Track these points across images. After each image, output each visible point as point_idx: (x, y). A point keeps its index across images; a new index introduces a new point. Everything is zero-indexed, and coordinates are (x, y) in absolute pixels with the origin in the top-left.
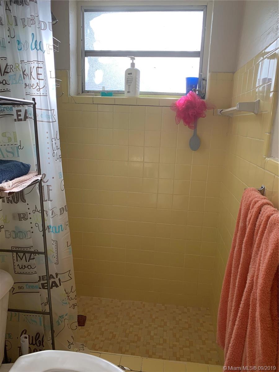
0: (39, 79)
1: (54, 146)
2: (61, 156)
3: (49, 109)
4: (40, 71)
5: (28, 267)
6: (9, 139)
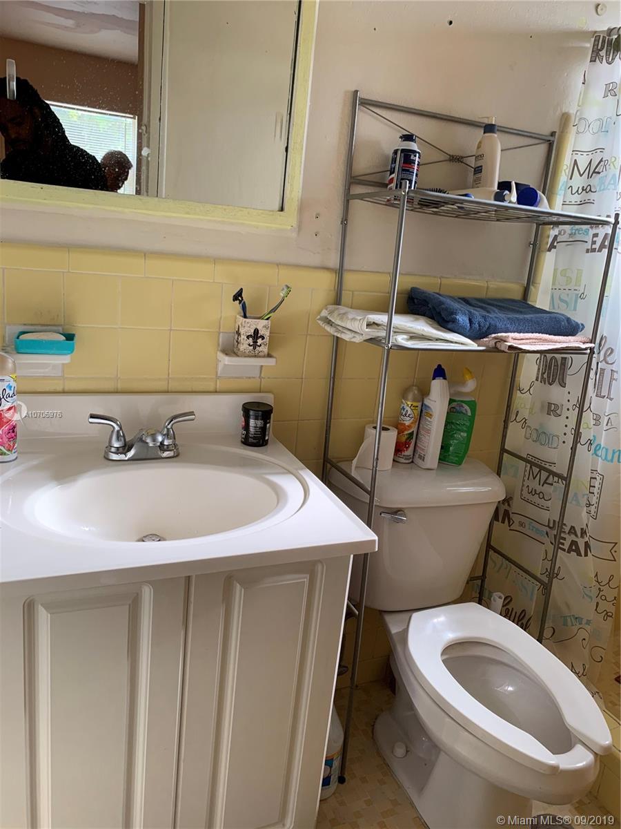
5: (539, 494)
6: (569, 280)
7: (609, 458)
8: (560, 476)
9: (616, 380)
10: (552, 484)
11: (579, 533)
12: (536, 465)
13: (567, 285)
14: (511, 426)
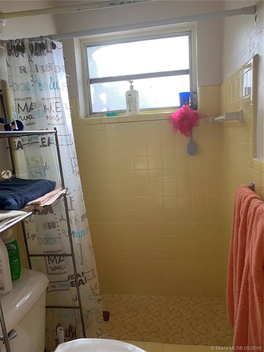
0: (58, 112)
1: (73, 164)
2: (79, 172)
3: (67, 135)
4: (58, 105)
5: (58, 268)
6: (37, 162)
7: (81, 235)
8: (67, 255)
9: (73, 201)
11: (81, 275)
12: (51, 256)
13: (37, 165)
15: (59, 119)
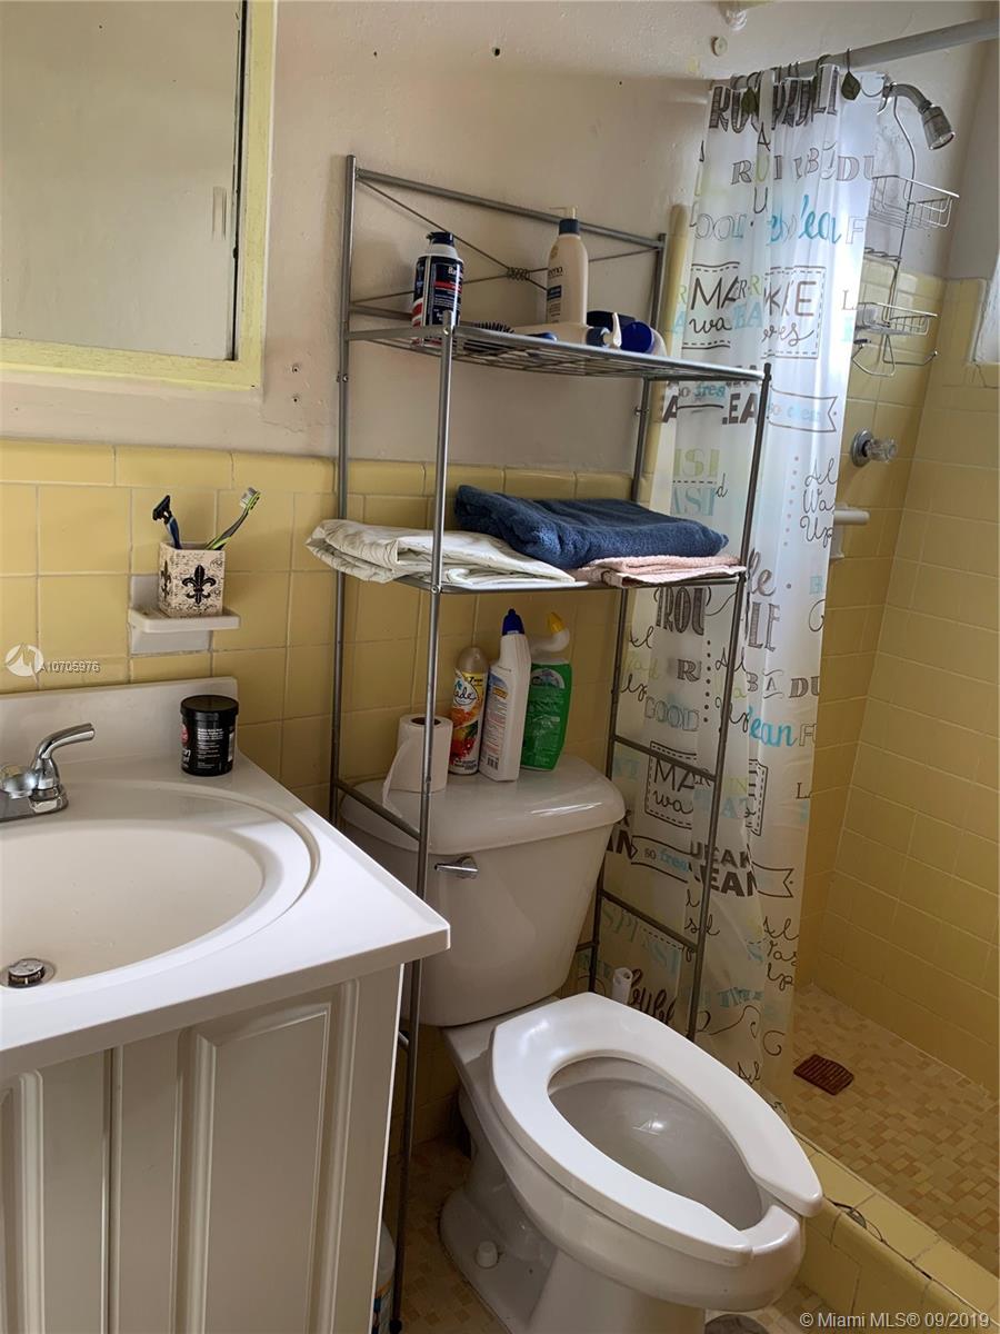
0: (801, 314)
1: (813, 499)
2: (830, 532)
3: (817, 394)
4: (806, 292)
5: (674, 804)
6: (699, 468)
7: (774, 740)
8: (704, 774)
9: (778, 619)
10: (692, 788)
11: (738, 860)
12: (667, 760)
13: (696, 475)
14: (622, 697)
15: (798, 340)
